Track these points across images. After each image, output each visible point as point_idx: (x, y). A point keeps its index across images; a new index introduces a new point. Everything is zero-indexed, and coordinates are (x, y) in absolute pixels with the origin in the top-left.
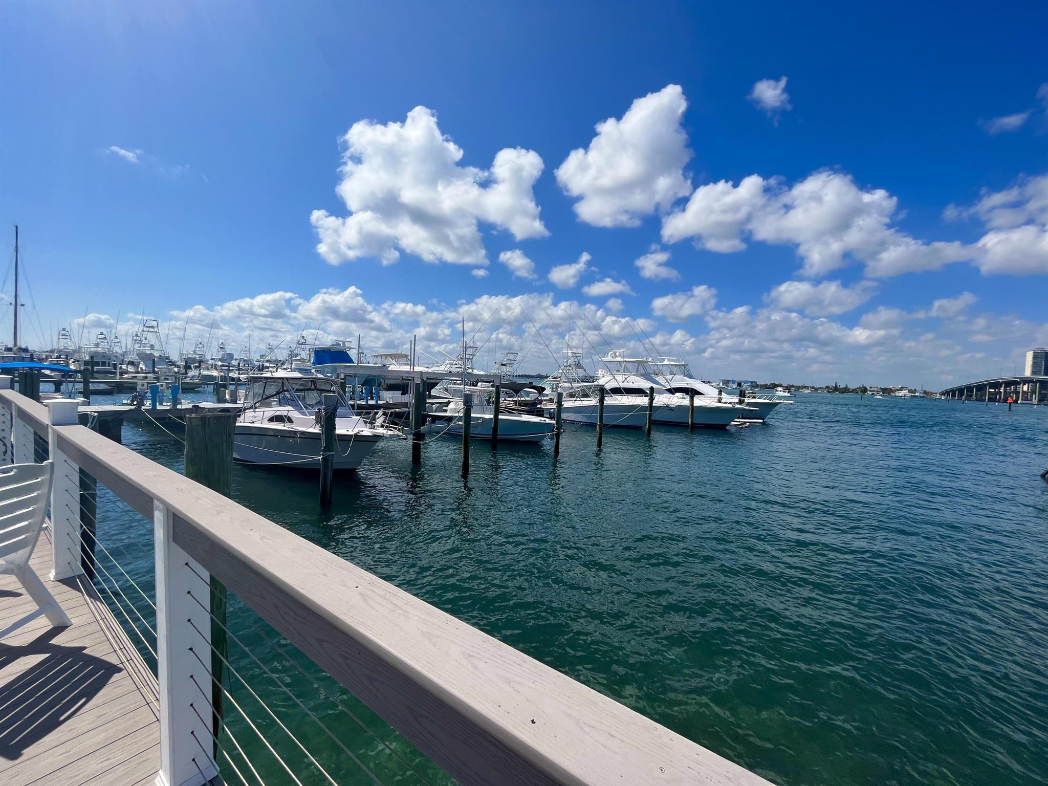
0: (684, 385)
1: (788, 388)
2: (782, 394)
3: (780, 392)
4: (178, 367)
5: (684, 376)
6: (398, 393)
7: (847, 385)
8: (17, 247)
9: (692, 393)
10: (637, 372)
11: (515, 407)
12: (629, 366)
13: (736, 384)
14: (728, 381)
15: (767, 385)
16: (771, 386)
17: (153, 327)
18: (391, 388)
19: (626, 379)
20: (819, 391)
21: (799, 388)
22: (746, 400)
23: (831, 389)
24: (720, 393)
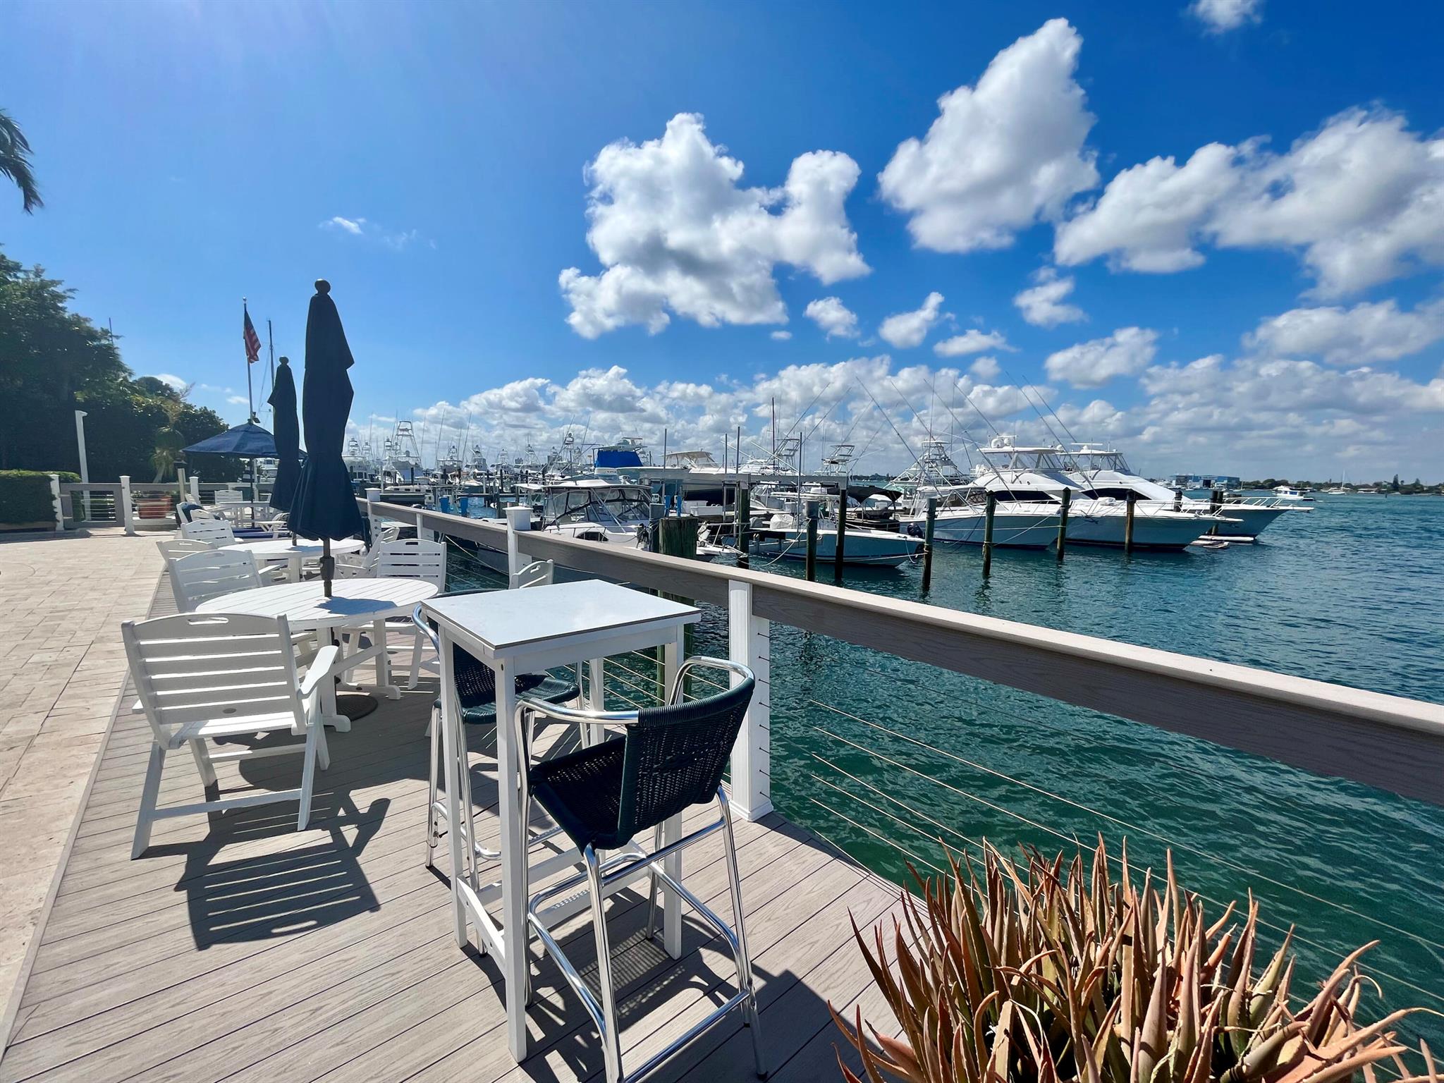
0: (1117, 486)
1: (1299, 487)
2: (1289, 497)
3: (1284, 494)
4: (435, 476)
5: (1116, 470)
6: (703, 504)
7: (1418, 480)
8: (271, 346)
9: (1131, 497)
10: (1037, 467)
11: (860, 521)
12: (1024, 458)
13: (1202, 482)
14: (1187, 478)
15: (1258, 482)
16: (1266, 485)
17: (407, 430)
18: (692, 496)
19: (1017, 477)
20: (1361, 491)
21: (1319, 487)
22: (1225, 507)
23: (1385, 487)
24: (1179, 496)
